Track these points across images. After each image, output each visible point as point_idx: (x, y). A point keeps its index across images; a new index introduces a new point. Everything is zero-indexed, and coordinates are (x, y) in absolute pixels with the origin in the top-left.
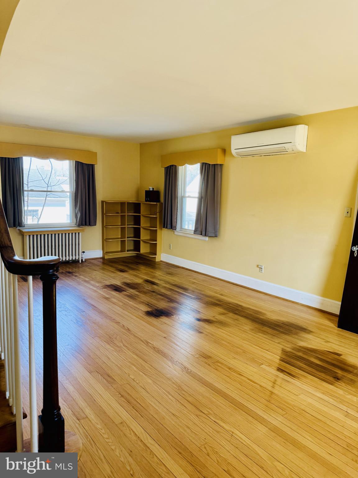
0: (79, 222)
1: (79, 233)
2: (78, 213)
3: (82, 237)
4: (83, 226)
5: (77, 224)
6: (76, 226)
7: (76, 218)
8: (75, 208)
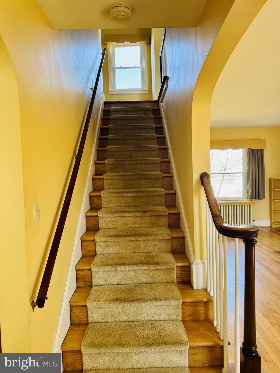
0: (250, 196)
1: (250, 205)
2: (249, 189)
3: (252, 208)
4: (254, 199)
5: (249, 198)
6: (248, 199)
7: (248, 193)
8: (247, 185)
